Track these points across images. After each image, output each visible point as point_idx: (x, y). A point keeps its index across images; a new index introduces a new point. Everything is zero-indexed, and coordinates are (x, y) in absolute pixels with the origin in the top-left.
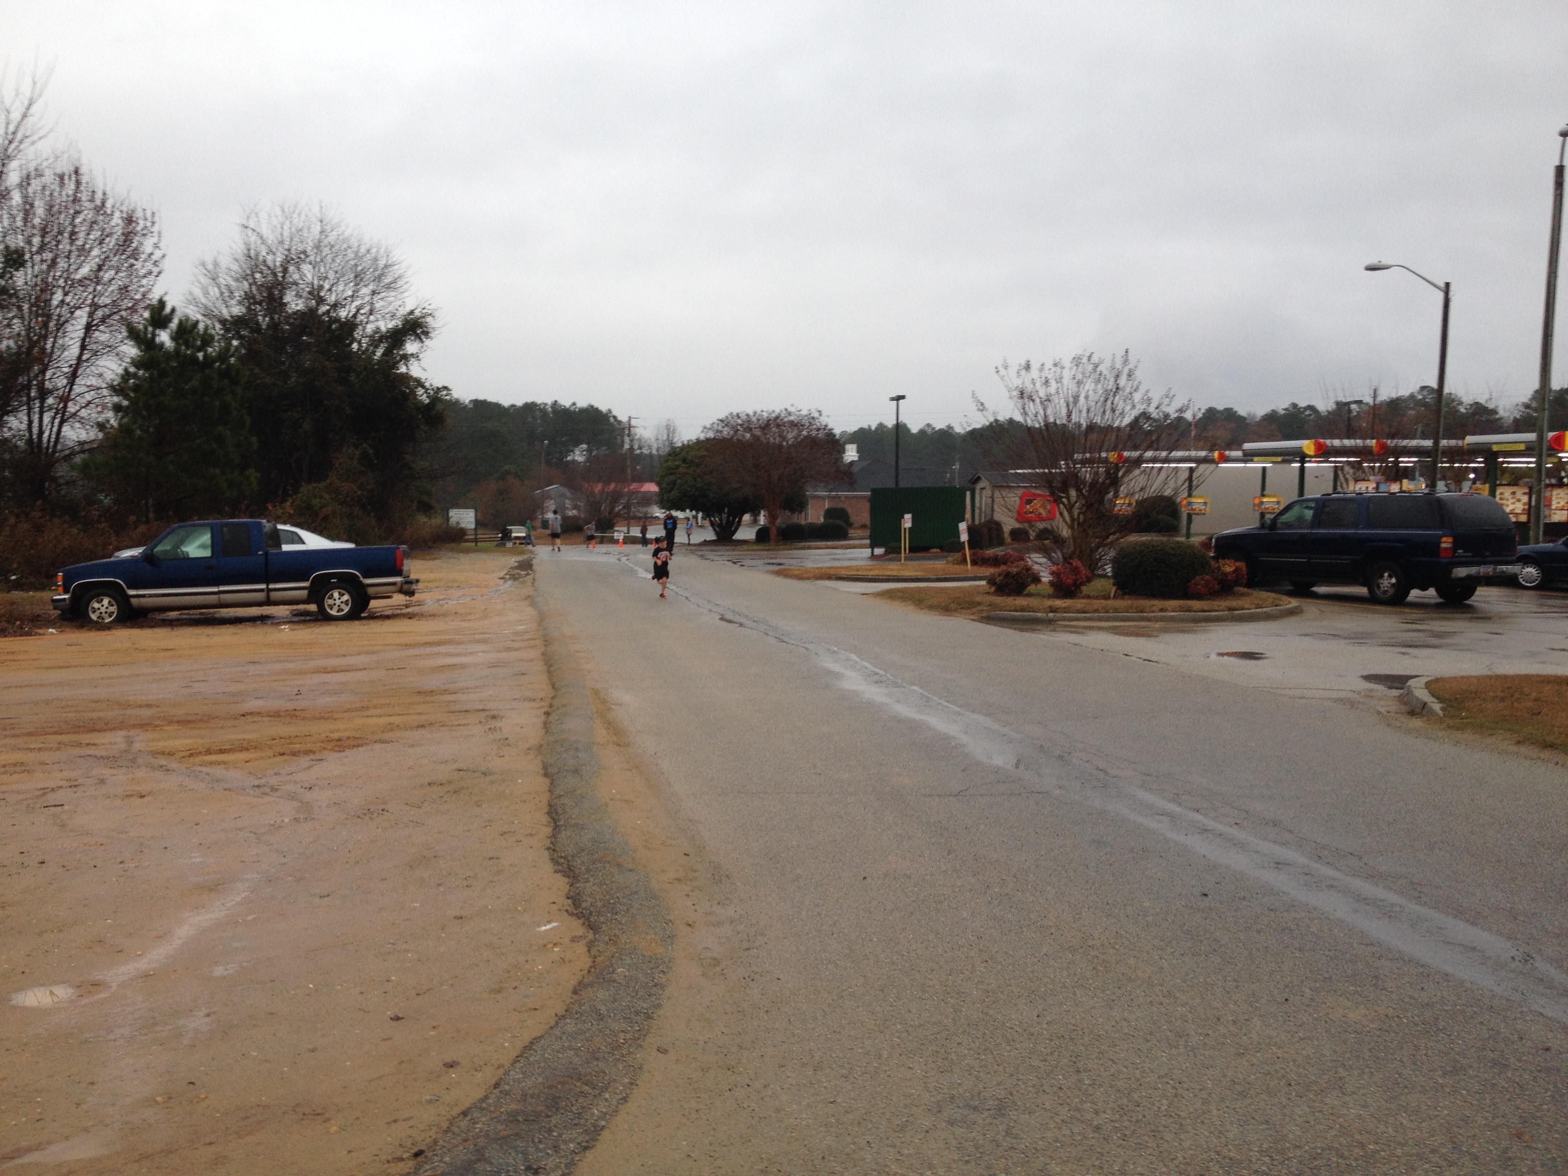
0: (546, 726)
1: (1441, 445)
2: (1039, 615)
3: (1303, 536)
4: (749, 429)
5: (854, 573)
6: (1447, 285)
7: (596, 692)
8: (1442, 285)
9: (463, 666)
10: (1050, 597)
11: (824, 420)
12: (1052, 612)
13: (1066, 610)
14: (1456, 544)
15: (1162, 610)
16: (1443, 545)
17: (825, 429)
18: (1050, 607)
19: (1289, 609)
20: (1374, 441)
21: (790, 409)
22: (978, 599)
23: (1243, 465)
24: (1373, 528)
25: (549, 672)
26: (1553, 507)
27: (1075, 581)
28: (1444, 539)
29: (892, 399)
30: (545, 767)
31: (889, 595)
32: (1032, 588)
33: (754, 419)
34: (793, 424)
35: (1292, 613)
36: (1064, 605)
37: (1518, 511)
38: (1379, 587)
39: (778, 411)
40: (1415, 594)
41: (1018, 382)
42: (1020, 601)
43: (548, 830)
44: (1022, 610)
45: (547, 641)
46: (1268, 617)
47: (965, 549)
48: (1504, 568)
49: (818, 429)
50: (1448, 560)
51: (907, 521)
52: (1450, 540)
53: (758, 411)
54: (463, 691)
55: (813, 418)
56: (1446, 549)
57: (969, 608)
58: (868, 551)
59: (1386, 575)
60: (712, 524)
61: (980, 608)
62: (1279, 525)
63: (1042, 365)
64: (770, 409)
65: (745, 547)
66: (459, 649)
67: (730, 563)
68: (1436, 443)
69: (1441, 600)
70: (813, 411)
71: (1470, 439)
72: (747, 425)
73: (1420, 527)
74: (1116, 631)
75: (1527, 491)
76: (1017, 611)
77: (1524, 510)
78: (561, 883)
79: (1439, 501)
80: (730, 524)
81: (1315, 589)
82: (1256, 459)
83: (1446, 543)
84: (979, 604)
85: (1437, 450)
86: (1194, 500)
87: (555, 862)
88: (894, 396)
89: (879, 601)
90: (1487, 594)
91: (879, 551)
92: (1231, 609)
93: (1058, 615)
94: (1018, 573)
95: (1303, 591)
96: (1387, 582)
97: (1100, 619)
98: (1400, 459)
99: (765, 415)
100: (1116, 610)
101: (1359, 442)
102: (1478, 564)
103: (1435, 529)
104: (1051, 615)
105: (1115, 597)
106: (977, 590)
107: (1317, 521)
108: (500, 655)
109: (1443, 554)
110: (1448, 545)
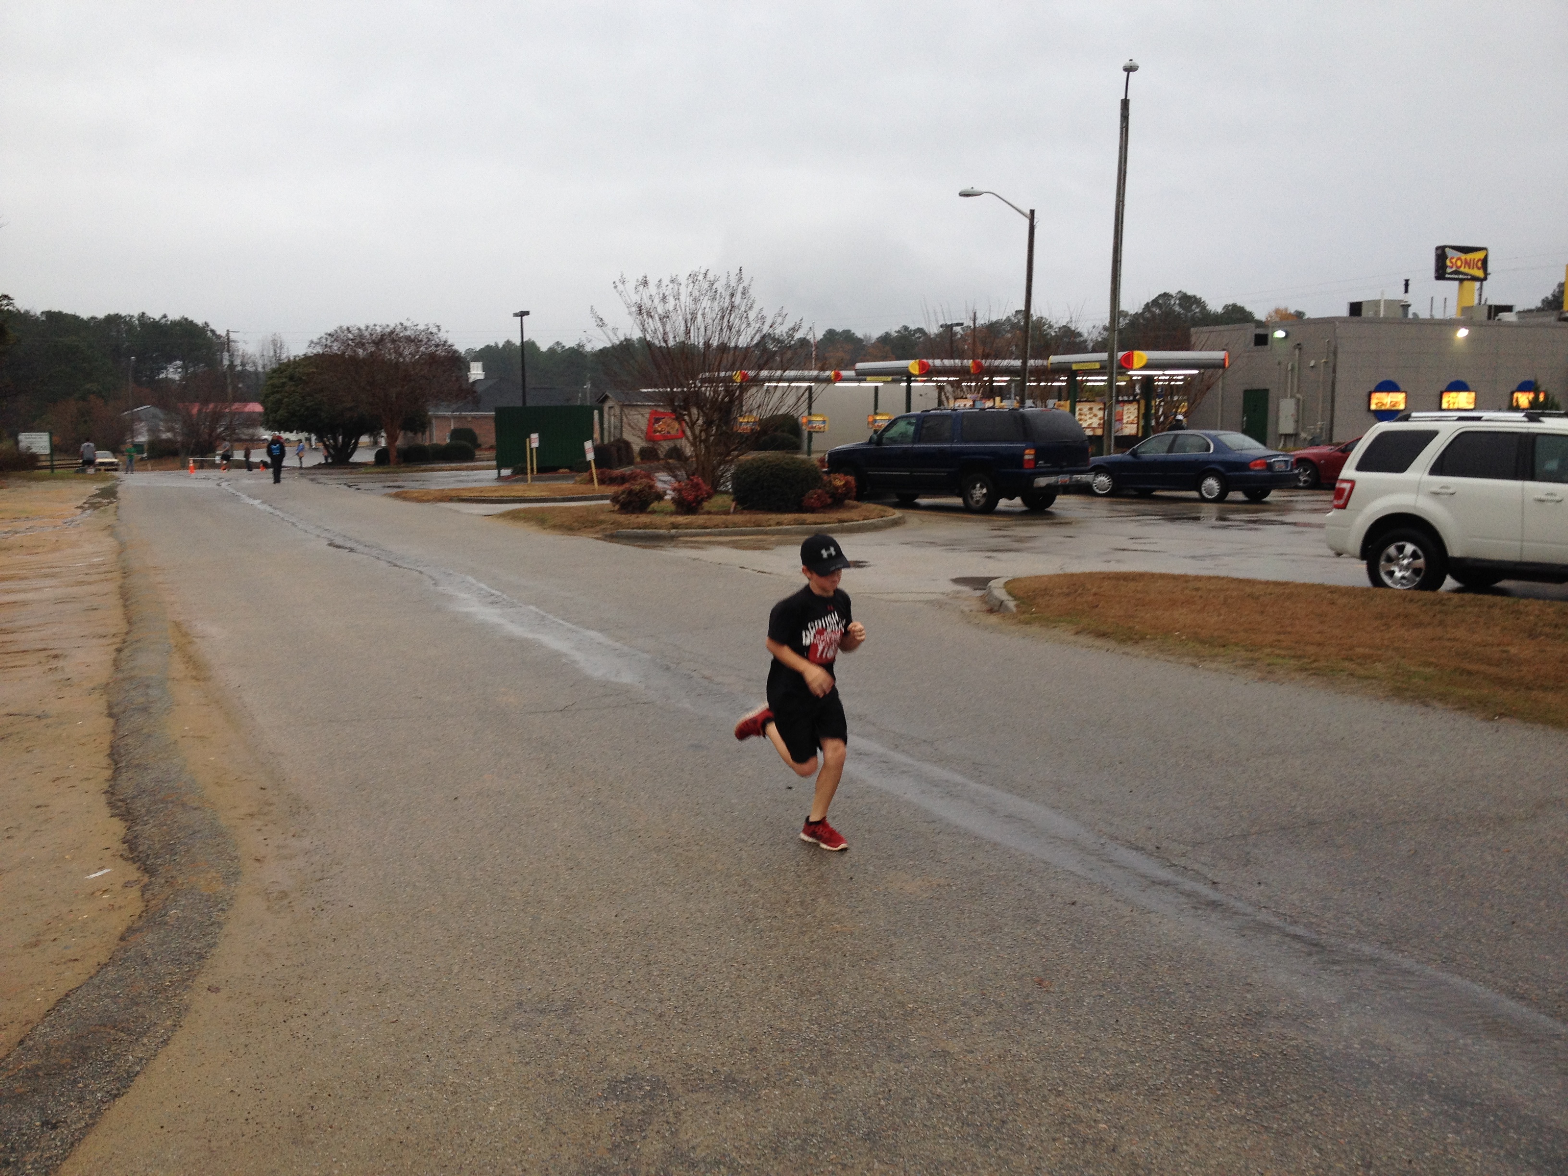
0: (116, 664)
1: (1029, 364)
2: (662, 531)
3: (905, 450)
4: (362, 345)
5: (478, 494)
6: (1032, 212)
7: (177, 625)
8: (1028, 212)
9: (25, 603)
10: (672, 513)
11: (443, 336)
12: (674, 528)
13: (688, 526)
14: (1037, 457)
15: (778, 524)
16: (1027, 457)
17: (444, 345)
18: (672, 524)
19: (893, 520)
20: (971, 361)
21: (406, 323)
22: (602, 517)
23: (856, 384)
24: (967, 442)
25: (125, 606)
26: (1125, 421)
27: (697, 496)
28: (1027, 451)
29: (516, 315)
30: (110, 707)
31: (513, 516)
32: (655, 505)
33: (366, 334)
34: (409, 339)
35: (895, 523)
36: (685, 521)
37: (1094, 425)
38: (972, 498)
39: (392, 326)
40: (1003, 504)
41: (636, 298)
42: (644, 519)
43: (108, 773)
44: (645, 526)
45: (126, 573)
46: (875, 528)
47: (591, 468)
48: (1079, 477)
49: (437, 346)
50: (1032, 471)
51: (535, 440)
52: (1032, 452)
53: (371, 324)
54: (22, 629)
55: (431, 333)
56: (1029, 460)
57: (592, 527)
58: (494, 473)
59: (978, 485)
60: (326, 447)
61: (603, 526)
62: (884, 441)
63: (660, 281)
64: (384, 323)
65: (363, 470)
66: (23, 584)
67: (346, 487)
68: (1024, 363)
69: (1025, 508)
70: (431, 326)
71: (1053, 359)
72: (359, 340)
73: (1005, 441)
74: (736, 545)
75: (1102, 406)
76: (637, 528)
77: (1099, 424)
78: (118, 827)
79: (1023, 416)
80: (346, 444)
81: (918, 501)
82: (869, 378)
83: (1029, 455)
84: (602, 522)
85: (1025, 370)
86: (814, 418)
87: (110, 804)
88: (518, 311)
89: (502, 523)
90: (1065, 501)
91: (505, 472)
92: (841, 521)
93: (680, 531)
94: (641, 491)
95: (907, 503)
96: (979, 492)
97: (720, 534)
98: (994, 379)
99: (379, 329)
100: (735, 525)
101: (958, 362)
102: (1057, 474)
103: (1021, 442)
104: (673, 531)
105: (735, 512)
106: (601, 509)
107: (918, 436)
108: (69, 589)
109: (1026, 466)
110: (1031, 457)
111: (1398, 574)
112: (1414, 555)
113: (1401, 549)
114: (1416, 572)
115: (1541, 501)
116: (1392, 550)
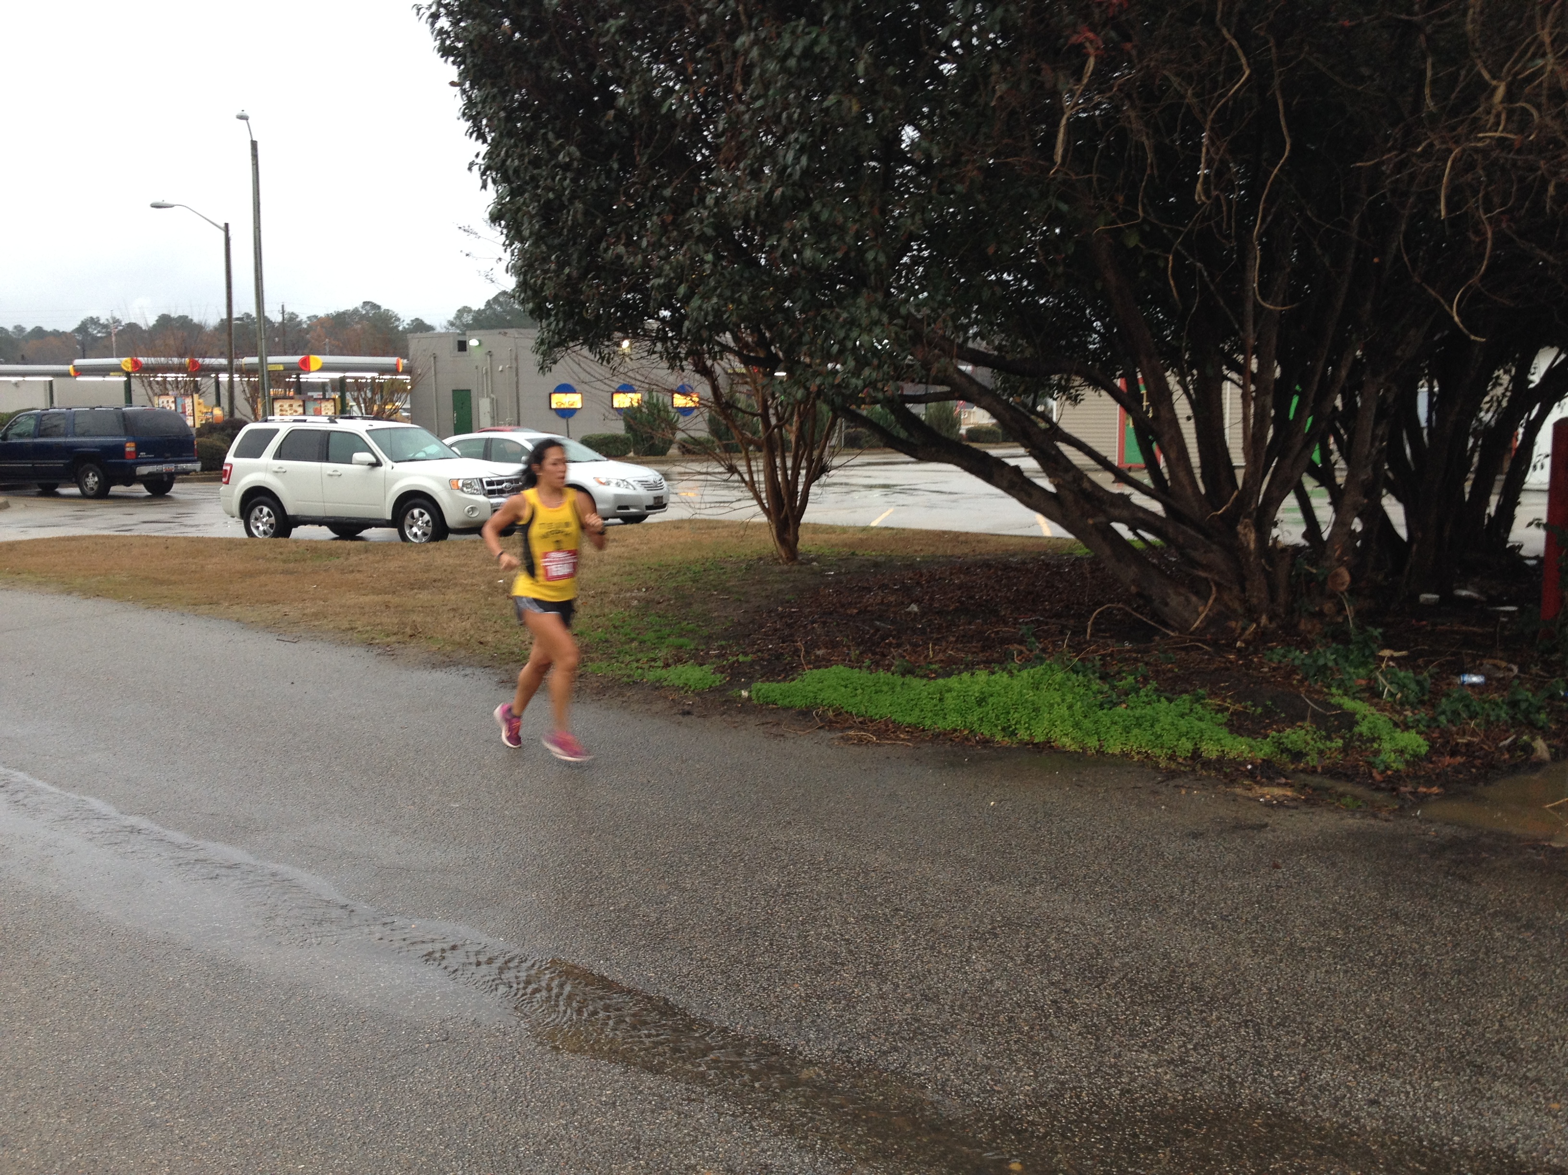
6: (227, 225)
14: (139, 447)
16: (128, 449)
20: (187, 360)
24: (78, 436)
28: (128, 444)
38: (87, 486)
40: (116, 490)
48: (184, 466)
50: (136, 461)
52: (133, 445)
56: (130, 452)
59: (91, 475)
62: (10, 436)
73: (111, 435)
79: (124, 414)
81: (58, 490)
83: (130, 447)
95: (48, 492)
96: (92, 480)
102: (160, 463)
103: (120, 436)
107: (40, 432)
109: (128, 456)
110: (133, 449)
111: (261, 528)
112: (269, 515)
113: (261, 511)
114: (271, 526)
115: (331, 475)
116: (256, 512)
